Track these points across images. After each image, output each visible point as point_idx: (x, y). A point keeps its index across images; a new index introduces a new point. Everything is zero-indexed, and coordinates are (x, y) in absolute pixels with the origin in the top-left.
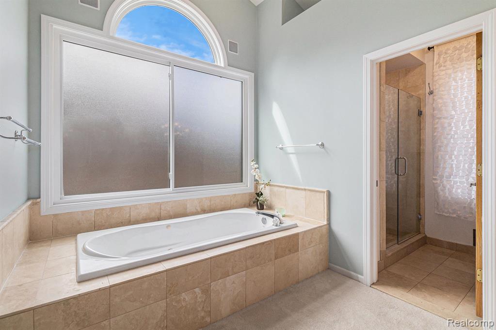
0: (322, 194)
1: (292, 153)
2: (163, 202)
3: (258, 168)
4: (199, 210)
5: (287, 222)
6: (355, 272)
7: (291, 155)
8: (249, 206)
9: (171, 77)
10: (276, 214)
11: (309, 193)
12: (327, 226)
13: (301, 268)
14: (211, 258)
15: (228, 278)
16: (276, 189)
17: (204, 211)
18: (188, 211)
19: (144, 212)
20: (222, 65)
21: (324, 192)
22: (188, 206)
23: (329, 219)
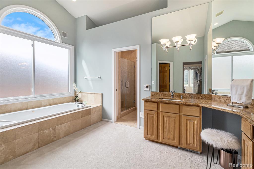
0: (100, 95)
1: (90, 80)
2: (29, 102)
3: (76, 86)
4: (48, 104)
5: (86, 106)
6: (110, 120)
7: (89, 81)
8: (72, 102)
9: (33, 45)
10: (83, 103)
11: (96, 95)
12: (102, 106)
13: (91, 120)
14: (56, 118)
15: (63, 124)
16: (83, 94)
17: (50, 105)
18: (42, 105)
19: (19, 106)
20: (59, 42)
21: (101, 94)
22: (42, 103)
23: (102, 103)
